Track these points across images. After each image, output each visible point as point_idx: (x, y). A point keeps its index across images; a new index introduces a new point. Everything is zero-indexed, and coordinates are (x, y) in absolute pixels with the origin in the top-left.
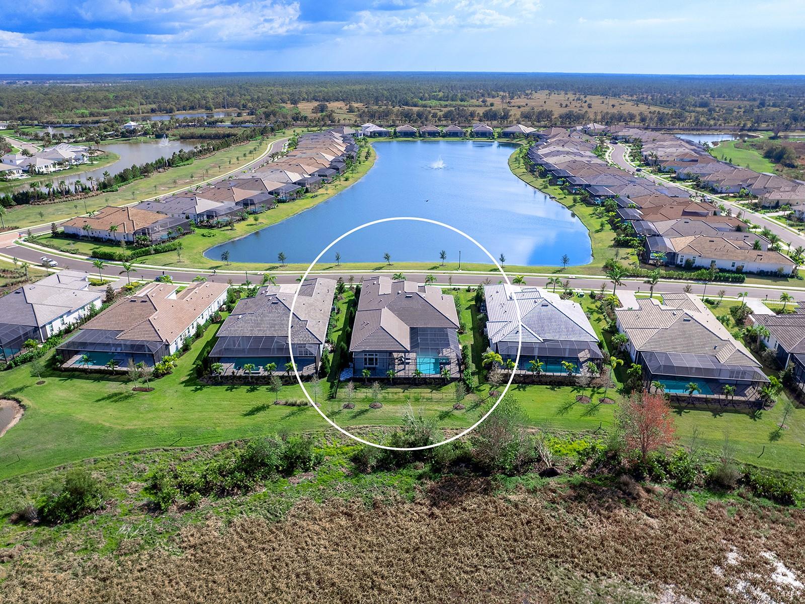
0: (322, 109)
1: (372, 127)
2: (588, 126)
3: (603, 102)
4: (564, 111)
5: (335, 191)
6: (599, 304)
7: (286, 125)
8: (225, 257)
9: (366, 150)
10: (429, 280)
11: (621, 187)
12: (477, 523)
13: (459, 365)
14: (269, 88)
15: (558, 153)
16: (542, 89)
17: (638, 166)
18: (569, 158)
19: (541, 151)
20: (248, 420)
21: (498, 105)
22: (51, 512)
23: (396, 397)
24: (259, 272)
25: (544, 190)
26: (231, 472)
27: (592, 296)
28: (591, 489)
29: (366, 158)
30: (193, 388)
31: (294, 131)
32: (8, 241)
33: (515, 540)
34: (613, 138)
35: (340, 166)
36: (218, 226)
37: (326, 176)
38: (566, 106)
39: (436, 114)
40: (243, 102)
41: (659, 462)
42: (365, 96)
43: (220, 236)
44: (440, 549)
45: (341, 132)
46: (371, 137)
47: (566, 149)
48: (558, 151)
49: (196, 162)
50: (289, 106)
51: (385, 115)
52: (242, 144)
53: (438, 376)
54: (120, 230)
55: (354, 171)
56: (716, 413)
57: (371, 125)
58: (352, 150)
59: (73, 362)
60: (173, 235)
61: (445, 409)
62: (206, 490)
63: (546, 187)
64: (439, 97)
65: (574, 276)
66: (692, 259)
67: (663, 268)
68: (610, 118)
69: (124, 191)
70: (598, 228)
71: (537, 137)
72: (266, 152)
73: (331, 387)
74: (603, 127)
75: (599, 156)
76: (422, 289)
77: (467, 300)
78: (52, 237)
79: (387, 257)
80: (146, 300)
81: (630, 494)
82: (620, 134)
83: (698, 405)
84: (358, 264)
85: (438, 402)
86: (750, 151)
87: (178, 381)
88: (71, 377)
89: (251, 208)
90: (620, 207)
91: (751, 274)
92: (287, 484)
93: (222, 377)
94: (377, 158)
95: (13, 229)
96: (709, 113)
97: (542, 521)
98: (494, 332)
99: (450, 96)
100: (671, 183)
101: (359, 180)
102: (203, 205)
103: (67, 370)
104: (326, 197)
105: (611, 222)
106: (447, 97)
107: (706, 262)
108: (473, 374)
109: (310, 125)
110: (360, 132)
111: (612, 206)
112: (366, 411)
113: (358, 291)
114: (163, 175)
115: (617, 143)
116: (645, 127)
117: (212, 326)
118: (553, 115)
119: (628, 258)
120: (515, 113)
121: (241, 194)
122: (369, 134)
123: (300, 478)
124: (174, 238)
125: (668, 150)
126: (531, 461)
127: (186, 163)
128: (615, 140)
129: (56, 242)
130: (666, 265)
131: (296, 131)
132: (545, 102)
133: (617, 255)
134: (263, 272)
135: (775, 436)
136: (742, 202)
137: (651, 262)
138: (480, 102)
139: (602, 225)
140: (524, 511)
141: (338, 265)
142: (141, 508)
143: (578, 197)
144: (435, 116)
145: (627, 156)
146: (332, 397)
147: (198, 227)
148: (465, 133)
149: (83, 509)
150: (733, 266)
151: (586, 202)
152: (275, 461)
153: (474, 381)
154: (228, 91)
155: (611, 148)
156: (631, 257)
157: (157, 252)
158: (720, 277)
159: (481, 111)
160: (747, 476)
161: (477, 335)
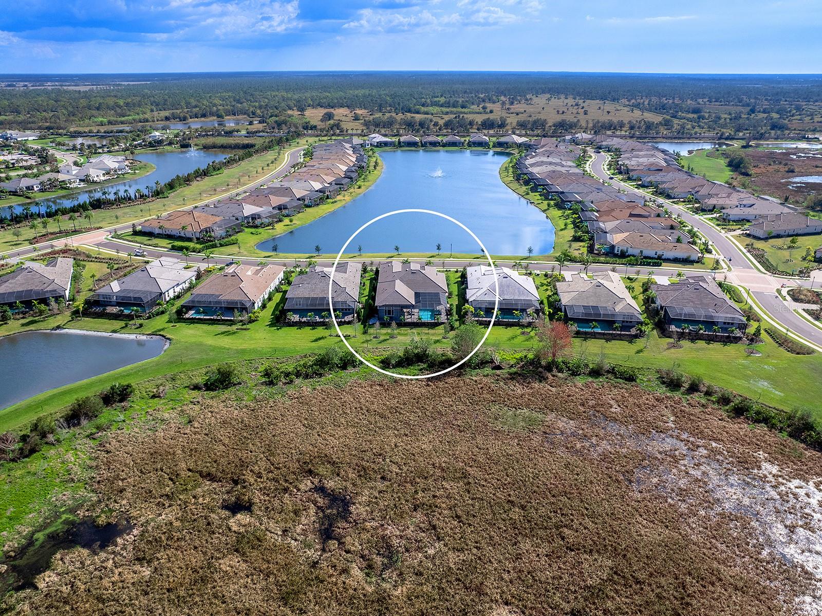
0: (329, 116)
1: (378, 138)
2: (577, 136)
3: (600, 108)
4: (559, 118)
5: (350, 198)
6: (549, 280)
7: (298, 135)
8: (275, 249)
9: (374, 159)
10: (428, 264)
11: (587, 194)
12: (453, 389)
13: (447, 315)
14: (274, 93)
15: (541, 164)
16: (544, 92)
17: (612, 174)
18: (550, 168)
19: (529, 161)
20: (314, 344)
21: (497, 112)
22: (212, 384)
23: (406, 332)
24: (302, 260)
25: (526, 197)
26: (311, 366)
27: (546, 275)
28: (520, 375)
29: (375, 167)
30: (275, 328)
31: (307, 141)
32: (100, 238)
33: (474, 395)
34: (598, 148)
35: (354, 175)
36: (262, 225)
37: (343, 185)
38: (563, 113)
39: (438, 122)
40: (251, 109)
41: (563, 363)
42: (369, 102)
43: (265, 234)
44: (432, 398)
45: (350, 142)
46: (377, 146)
47: (550, 159)
48: (542, 162)
49: (226, 172)
50: (296, 113)
51: (389, 124)
52: (262, 153)
53: (433, 321)
54: (189, 229)
55: (366, 180)
56: (607, 340)
57: (377, 135)
58: (362, 161)
59: (191, 314)
60: (229, 233)
61: (437, 338)
62: (298, 375)
63: (528, 194)
64: (440, 103)
65: (536, 262)
66: (625, 249)
67: (604, 256)
68: (601, 126)
69: (173, 198)
70: (563, 227)
71: (528, 147)
72: (285, 162)
73: (364, 327)
74: (590, 136)
75: (578, 165)
76: (423, 268)
77: (455, 277)
78: (132, 235)
79: (397, 249)
80: (234, 275)
81: (543, 377)
82: (604, 143)
83: (598, 336)
84: (375, 254)
85: (433, 335)
86: (718, 160)
87: (264, 324)
88: (194, 323)
89: (285, 212)
90: (583, 210)
91: (668, 260)
92: (343, 373)
93: (293, 322)
94: (384, 167)
95: (98, 229)
96: (698, 120)
97: (489, 388)
98: (471, 295)
99: (451, 102)
100: (636, 189)
101: (370, 188)
102: (249, 210)
103: (188, 319)
104: (344, 203)
105: (574, 223)
106: (449, 103)
107: (636, 252)
108: (456, 320)
109: (321, 135)
110: (367, 142)
111: (577, 210)
112: (388, 339)
113: (377, 272)
114: (201, 183)
115: (600, 152)
116: (631, 135)
117: (277, 294)
118: (546, 124)
119: (579, 249)
120: (512, 120)
121: (276, 201)
122: (376, 144)
123: (351, 370)
124: (230, 236)
125: (641, 160)
126: (487, 362)
127: (218, 172)
128: (598, 149)
129: (138, 238)
130: (606, 254)
131: (309, 141)
132: (543, 108)
133: (570, 247)
134: (304, 260)
135: (639, 352)
136: (688, 206)
137: (596, 252)
138: (480, 109)
139: (566, 225)
140: (480, 384)
141: (360, 255)
142: (262, 384)
143: (552, 203)
144: (436, 124)
145: (605, 166)
146: (365, 333)
147: (246, 227)
148: (463, 143)
149: (229, 383)
150: (656, 254)
151: (559, 206)
152: (336, 360)
153: (457, 324)
154: (234, 97)
155: (594, 157)
156: (582, 249)
157: (221, 245)
158: (644, 262)
159: (479, 119)
160: (613, 369)
161: (461, 299)
